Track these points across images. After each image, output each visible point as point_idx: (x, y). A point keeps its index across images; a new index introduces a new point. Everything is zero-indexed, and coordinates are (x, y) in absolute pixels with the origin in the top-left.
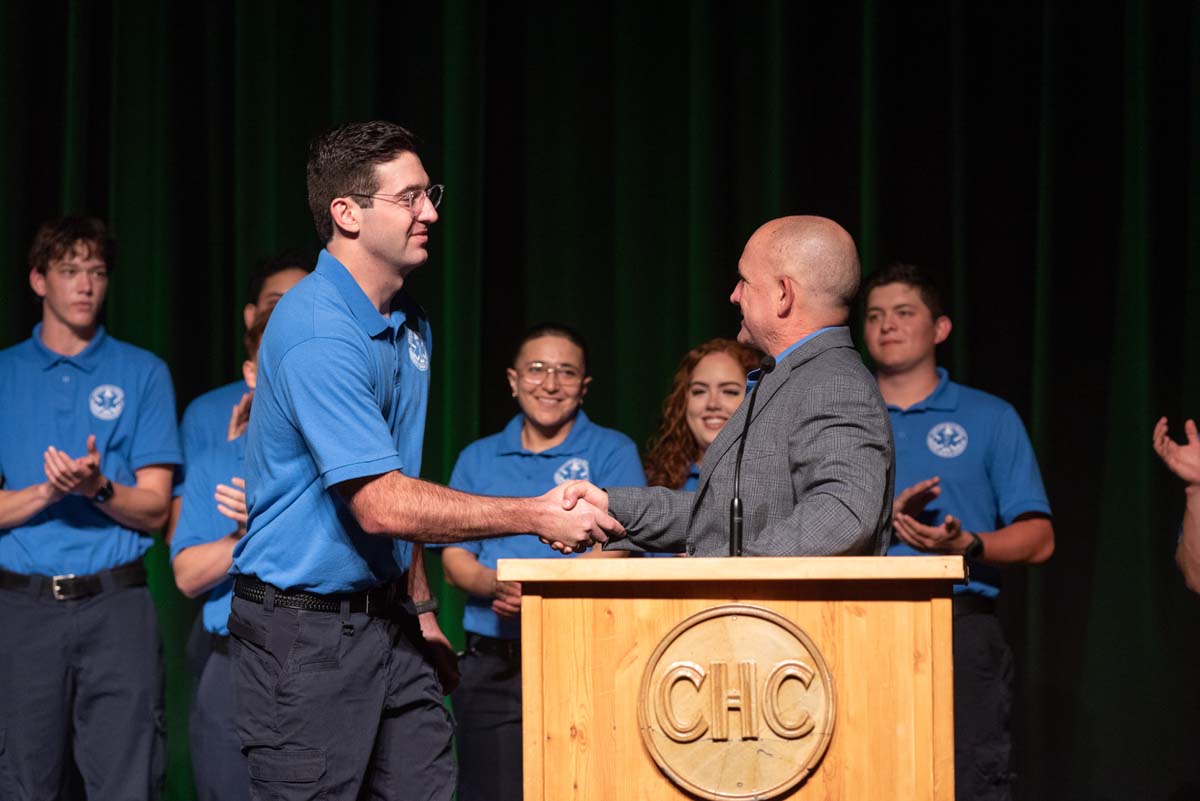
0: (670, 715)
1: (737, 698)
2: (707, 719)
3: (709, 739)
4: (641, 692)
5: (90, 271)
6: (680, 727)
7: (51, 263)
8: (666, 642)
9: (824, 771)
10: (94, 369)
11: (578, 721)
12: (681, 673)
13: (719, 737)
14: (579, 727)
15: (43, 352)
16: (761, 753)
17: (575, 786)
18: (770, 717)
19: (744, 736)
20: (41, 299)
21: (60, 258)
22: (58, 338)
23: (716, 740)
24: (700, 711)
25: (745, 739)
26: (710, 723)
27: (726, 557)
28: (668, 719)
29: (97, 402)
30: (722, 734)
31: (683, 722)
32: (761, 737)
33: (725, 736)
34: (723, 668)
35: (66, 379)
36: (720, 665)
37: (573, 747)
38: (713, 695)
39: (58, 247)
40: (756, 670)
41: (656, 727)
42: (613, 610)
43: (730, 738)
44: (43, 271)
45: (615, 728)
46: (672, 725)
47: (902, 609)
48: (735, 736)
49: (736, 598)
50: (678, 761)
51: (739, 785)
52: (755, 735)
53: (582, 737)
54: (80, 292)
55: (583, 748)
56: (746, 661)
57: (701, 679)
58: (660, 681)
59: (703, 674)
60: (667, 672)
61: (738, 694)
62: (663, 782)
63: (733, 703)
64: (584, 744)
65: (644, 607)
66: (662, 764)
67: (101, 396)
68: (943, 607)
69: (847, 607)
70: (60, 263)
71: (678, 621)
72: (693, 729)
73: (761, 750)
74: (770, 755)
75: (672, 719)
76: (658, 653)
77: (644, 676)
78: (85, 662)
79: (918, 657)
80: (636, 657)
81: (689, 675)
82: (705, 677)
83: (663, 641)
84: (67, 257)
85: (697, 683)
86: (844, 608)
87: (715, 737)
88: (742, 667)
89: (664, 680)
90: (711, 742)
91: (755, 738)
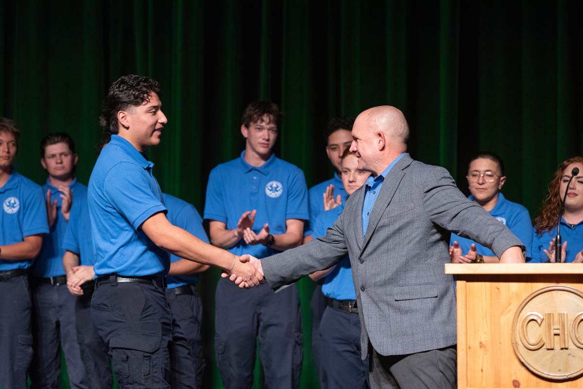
0: (526, 338)
1: (558, 329)
2: (544, 339)
3: (545, 349)
4: (513, 326)
5: (269, 130)
6: (531, 343)
7: (251, 124)
8: (525, 303)
10: (268, 173)
11: (483, 340)
12: (532, 318)
13: (550, 348)
14: (484, 343)
15: (245, 165)
16: (570, 356)
17: (482, 370)
18: (574, 338)
19: (562, 347)
20: (246, 139)
21: (256, 122)
22: (252, 158)
23: (548, 349)
24: (541, 335)
25: (562, 349)
26: (545, 341)
27: (554, 263)
28: (526, 339)
29: (269, 189)
30: (551, 346)
31: (533, 341)
32: (570, 347)
33: (552, 348)
34: (552, 315)
35: (255, 178)
36: (550, 314)
37: (481, 352)
38: (547, 328)
39: (255, 116)
40: (567, 315)
41: (520, 343)
42: (499, 287)
43: (555, 348)
44: (247, 126)
45: (500, 343)
46: (527, 342)
48: (557, 347)
49: (558, 282)
50: (530, 359)
51: (559, 370)
52: (567, 347)
53: (485, 347)
54: (264, 139)
55: (485, 352)
56: (562, 312)
57: (541, 320)
58: (521, 321)
59: (542, 318)
60: (526, 316)
61: (558, 327)
62: (523, 369)
63: (557, 332)
64: (486, 350)
65: (514, 286)
66: (523, 361)
67: (271, 186)
70: (256, 124)
71: (530, 293)
72: (538, 344)
73: (570, 354)
74: (574, 356)
75: (527, 339)
76: (520, 308)
77: (514, 319)
78: (263, 310)
80: (510, 310)
81: (535, 318)
82: (543, 319)
83: (523, 302)
84: (259, 122)
85: (539, 322)
87: (548, 348)
88: (561, 315)
89: (524, 321)
90: (546, 350)
91: (567, 349)
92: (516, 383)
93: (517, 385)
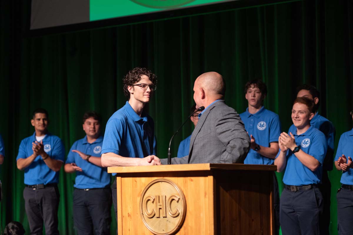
1: (161, 205)
2: (155, 211)
6: (148, 214)
8: (146, 189)
9: (184, 227)
12: (148, 198)
14: (129, 213)
16: (168, 222)
17: (129, 230)
19: (164, 216)
25: (164, 217)
26: (156, 213)
28: (146, 211)
30: (158, 216)
36: (157, 196)
37: (128, 219)
40: (166, 197)
41: (144, 214)
42: (136, 181)
43: (160, 217)
47: (202, 179)
48: (162, 216)
49: (164, 176)
51: (163, 230)
53: (130, 216)
55: (131, 219)
57: (153, 200)
59: (154, 198)
60: (146, 198)
63: (161, 207)
64: (131, 218)
65: (143, 179)
68: (210, 178)
69: (189, 179)
72: (151, 214)
73: (167, 221)
74: (170, 222)
76: (144, 193)
79: (205, 194)
81: (150, 199)
86: (188, 179)
88: (162, 196)
89: (145, 201)
90: (156, 218)
91: (166, 217)
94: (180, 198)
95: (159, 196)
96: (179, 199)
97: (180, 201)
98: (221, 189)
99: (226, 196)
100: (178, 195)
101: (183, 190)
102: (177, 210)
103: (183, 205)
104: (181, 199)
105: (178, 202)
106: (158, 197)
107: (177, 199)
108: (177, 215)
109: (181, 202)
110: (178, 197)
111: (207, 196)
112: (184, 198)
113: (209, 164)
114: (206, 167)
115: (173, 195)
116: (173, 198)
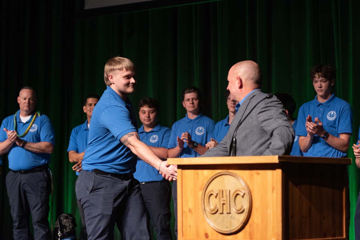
2: (218, 206)
6: (211, 209)
8: (208, 183)
9: (249, 224)
11: (190, 207)
12: (211, 193)
14: (191, 209)
17: (190, 227)
19: (227, 212)
24: (216, 204)
25: (228, 213)
26: (218, 208)
33: (222, 213)
37: (189, 215)
38: (219, 200)
40: (230, 192)
41: (206, 209)
43: (224, 213)
46: (209, 209)
47: (269, 173)
50: (212, 220)
53: (191, 212)
55: (192, 215)
57: (216, 195)
59: (217, 193)
61: (225, 199)
63: (224, 202)
65: (206, 172)
68: (278, 173)
72: (214, 210)
73: (232, 217)
74: (234, 218)
76: (206, 187)
79: (273, 189)
81: (213, 193)
86: (254, 172)
88: (226, 191)
89: (207, 195)
90: (219, 214)
91: (230, 213)
92: (206, 235)
93: (207, 236)
94: (245, 192)
95: (223, 191)
96: (244, 194)
97: (245, 196)
98: (290, 183)
99: (296, 191)
100: (244, 189)
101: (249, 184)
102: (242, 206)
103: (248, 200)
104: (247, 193)
105: (243, 197)
106: (221, 191)
107: (242, 194)
108: (241, 211)
109: (247, 197)
110: (244, 192)
111: (275, 191)
112: (250, 193)
113: (277, 157)
114: (275, 159)
115: (238, 189)
116: (238, 192)
